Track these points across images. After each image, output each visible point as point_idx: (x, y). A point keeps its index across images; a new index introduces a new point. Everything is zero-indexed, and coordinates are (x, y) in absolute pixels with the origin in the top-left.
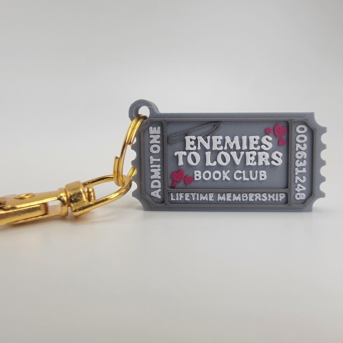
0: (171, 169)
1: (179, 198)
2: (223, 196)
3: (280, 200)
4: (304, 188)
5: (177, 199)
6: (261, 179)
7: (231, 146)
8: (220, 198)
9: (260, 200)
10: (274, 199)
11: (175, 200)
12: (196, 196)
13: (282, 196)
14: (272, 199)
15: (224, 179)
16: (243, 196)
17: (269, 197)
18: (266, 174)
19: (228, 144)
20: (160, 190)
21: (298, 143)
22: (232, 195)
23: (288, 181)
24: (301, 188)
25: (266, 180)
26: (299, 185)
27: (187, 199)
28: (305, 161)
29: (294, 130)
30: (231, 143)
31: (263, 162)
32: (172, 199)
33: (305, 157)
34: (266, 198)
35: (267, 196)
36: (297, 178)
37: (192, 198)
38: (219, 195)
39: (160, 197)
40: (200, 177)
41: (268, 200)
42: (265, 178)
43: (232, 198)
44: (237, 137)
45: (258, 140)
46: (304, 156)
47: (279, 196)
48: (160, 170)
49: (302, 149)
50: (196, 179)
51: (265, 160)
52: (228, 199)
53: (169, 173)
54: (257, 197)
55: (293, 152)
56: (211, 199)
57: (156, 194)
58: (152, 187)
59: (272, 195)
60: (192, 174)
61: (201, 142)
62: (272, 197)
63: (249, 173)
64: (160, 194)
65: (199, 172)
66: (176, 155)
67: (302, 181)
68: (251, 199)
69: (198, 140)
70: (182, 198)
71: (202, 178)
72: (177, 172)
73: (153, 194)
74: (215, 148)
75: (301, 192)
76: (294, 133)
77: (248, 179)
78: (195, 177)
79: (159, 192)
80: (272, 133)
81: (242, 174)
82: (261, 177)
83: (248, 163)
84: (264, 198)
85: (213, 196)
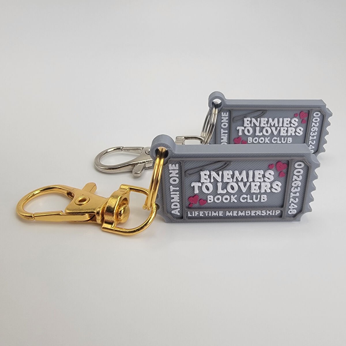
0: (188, 194)
1: (195, 214)
2: (230, 213)
3: (276, 214)
4: (296, 206)
5: (193, 215)
6: (262, 201)
7: (240, 179)
8: (228, 214)
9: (260, 214)
10: (271, 214)
11: (191, 216)
12: (209, 213)
13: (278, 212)
14: (269, 214)
15: (232, 202)
16: (247, 212)
17: (267, 212)
18: (267, 198)
19: (237, 177)
20: (179, 209)
21: (295, 175)
22: (238, 212)
23: (284, 202)
24: (293, 206)
25: (266, 201)
26: (292, 204)
27: (201, 215)
28: (299, 188)
29: (293, 166)
30: (239, 177)
31: (265, 190)
32: (189, 215)
33: (299, 186)
34: (265, 213)
35: (266, 212)
36: (292, 200)
37: (205, 214)
38: (227, 212)
39: (179, 214)
40: (212, 200)
41: (266, 214)
42: (266, 200)
43: (238, 214)
44: (245, 171)
45: (262, 175)
46: (298, 184)
47: (275, 211)
48: (179, 195)
49: (298, 179)
50: (209, 202)
51: (267, 189)
52: (235, 215)
53: (187, 197)
54: (258, 213)
55: (291, 181)
56: (220, 215)
57: (175, 212)
58: (172, 208)
59: (270, 211)
60: (206, 198)
61: (213, 177)
62: (269, 212)
63: (253, 197)
64: (179, 212)
65: (212, 197)
66: (192, 186)
67: (295, 202)
68: (253, 214)
69: (212, 175)
70: (197, 215)
71: (214, 200)
72: (193, 197)
73: (173, 212)
74: (225, 180)
75: (293, 209)
76: (293, 168)
77: (252, 201)
78: (208, 200)
79: (179, 211)
80: (274, 168)
81: (247, 198)
82: (262, 199)
83: (253, 191)
84: (263, 213)
85: (222, 213)
